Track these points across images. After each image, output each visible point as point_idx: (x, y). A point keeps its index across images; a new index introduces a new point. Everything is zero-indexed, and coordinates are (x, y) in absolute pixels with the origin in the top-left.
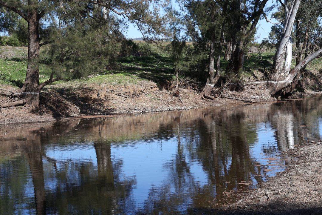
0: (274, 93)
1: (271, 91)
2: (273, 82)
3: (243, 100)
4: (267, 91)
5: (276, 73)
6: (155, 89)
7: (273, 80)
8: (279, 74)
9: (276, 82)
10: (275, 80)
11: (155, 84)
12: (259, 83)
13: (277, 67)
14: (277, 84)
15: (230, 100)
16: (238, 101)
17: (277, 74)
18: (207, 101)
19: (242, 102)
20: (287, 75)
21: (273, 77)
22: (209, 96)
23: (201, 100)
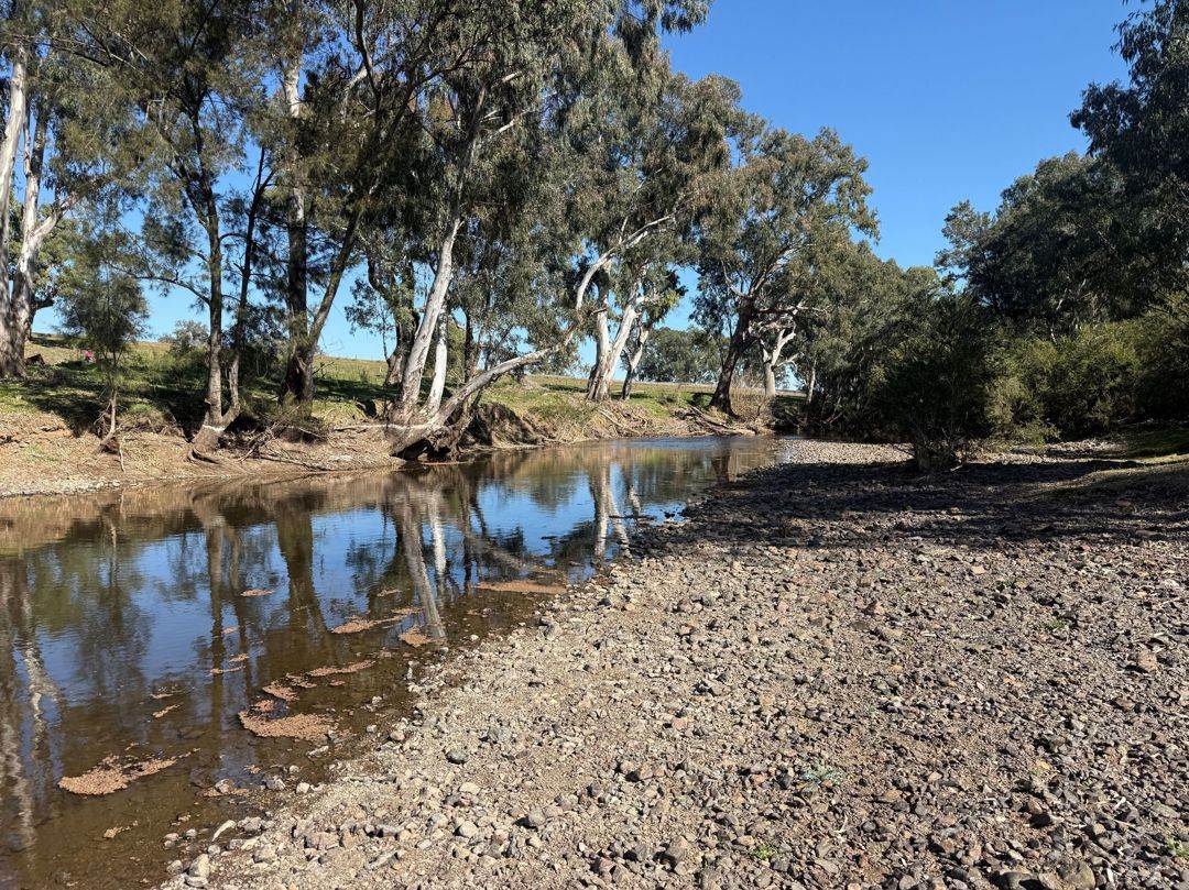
0: (399, 449)
1: (395, 445)
2: (396, 426)
3: (305, 465)
4: (386, 444)
5: (402, 408)
6: (60, 433)
7: (397, 423)
8: (409, 411)
9: (405, 427)
10: (401, 423)
11: (58, 421)
12: (370, 427)
13: (405, 397)
14: (407, 432)
15: (273, 463)
16: (292, 467)
17: (405, 410)
18: (202, 466)
19: (302, 468)
20: (432, 413)
21: (397, 416)
22: (209, 455)
23: (187, 464)
